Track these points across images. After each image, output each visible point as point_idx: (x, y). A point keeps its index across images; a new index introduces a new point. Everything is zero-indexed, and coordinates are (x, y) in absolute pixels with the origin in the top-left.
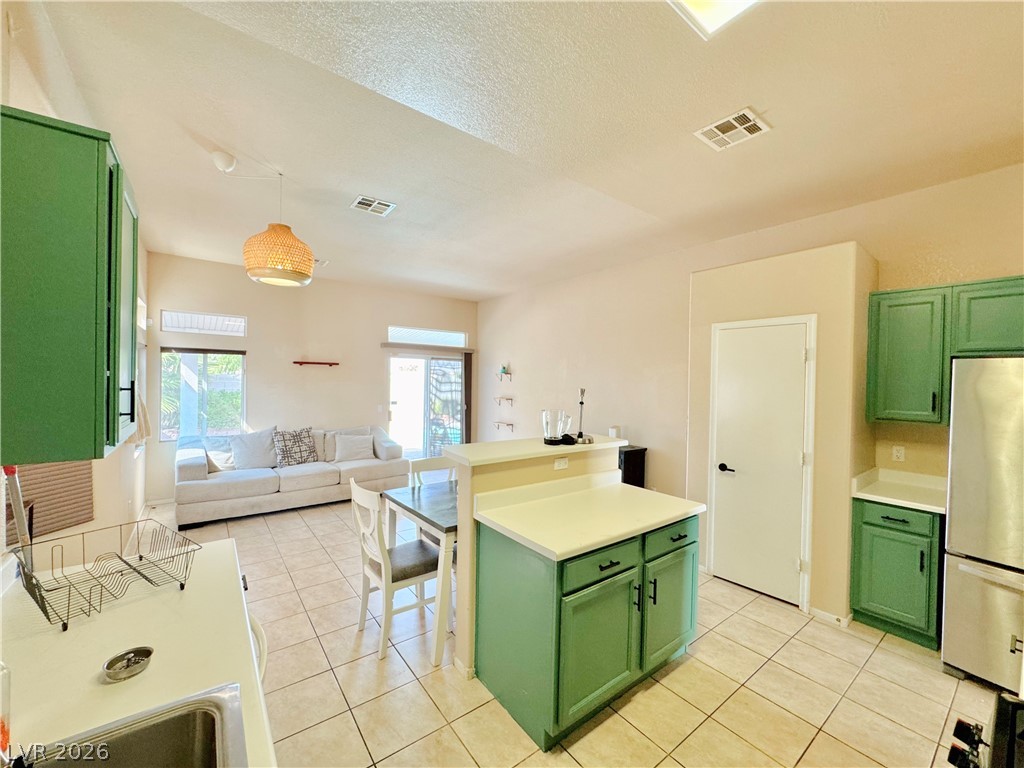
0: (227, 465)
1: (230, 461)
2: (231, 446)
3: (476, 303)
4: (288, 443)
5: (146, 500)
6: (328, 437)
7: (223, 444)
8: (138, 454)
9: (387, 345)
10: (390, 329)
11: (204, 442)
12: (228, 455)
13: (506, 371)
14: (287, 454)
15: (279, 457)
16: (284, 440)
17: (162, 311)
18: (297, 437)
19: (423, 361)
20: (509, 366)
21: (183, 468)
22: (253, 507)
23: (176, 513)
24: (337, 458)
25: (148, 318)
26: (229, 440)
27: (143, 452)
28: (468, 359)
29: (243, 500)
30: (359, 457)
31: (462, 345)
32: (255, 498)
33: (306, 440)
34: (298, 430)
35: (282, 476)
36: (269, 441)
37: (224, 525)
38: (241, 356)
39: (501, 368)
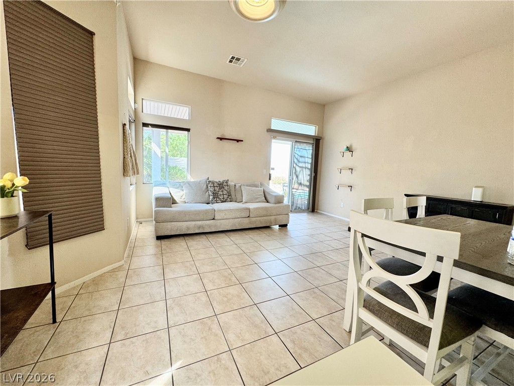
0: (182, 200)
1: (183, 198)
2: (183, 188)
3: (324, 105)
4: (216, 188)
5: (137, 218)
6: (237, 187)
7: (180, 186)
8: (132, 188)
9: (270, 130)
10: (273, 120)
11: (168, 185)
12: (182, 193)
13: (349, 149)
14: (215, 195)
15: (211, 197)
16: (214, 187)
17: (142, 99)
18: (221, 185)
19: (290, 143)
20: (351, 146)
21: (158, 199)
22: (199, 228)
23: (155, 227)
24: (244, 201)
25: (135, 103)
26: (182, 184)
27: (135, 188)
28: (317, 143)
29: (193, 223)
30: (258, 200)
31: (313, 134)
32: (201, 222)
33: (226, 188)
34: (221, 181)
35: (216, 209)
36: (205, 186)
37: (182, 238)
38: (186, 132)
39: (345, 148)
